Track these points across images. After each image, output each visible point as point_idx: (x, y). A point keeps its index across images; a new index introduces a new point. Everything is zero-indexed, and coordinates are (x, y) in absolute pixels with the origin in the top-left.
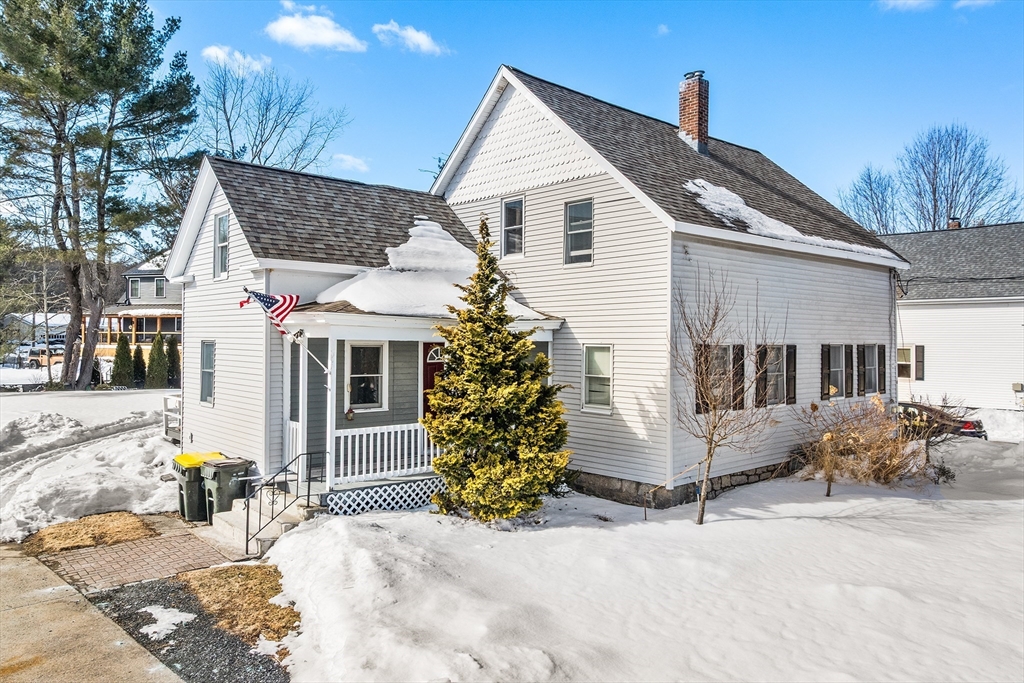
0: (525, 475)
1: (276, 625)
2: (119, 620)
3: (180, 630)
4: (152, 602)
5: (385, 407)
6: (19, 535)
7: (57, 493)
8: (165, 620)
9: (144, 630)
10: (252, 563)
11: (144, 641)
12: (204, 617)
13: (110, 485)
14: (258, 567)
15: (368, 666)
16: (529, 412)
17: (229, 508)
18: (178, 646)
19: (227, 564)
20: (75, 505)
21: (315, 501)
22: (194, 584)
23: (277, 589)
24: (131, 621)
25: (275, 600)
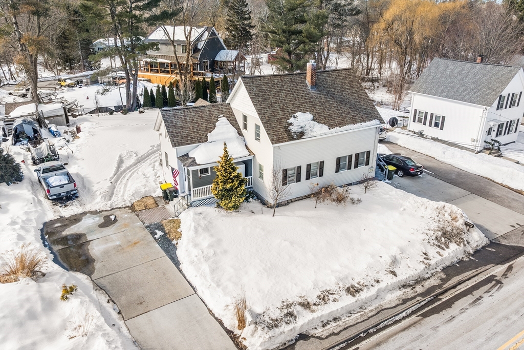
0: (233, 203)
1: (177, 237)
2: (151, 233)
3: (161, 236)
4: (157, 229)
5: (210, 174)
6: (130, 205)
7: (136, 192)
8: (159, 234)
9: (155, 236)
10: (176, 218)
11: (155, 238)
12: (166, 234)
13: (147, 189)
14: (177, 220)
15: (187, 251)
16: (235, 189)
17: (173, 200)
18: (160, 241)
19: (171, 218)
20: (140, 195)
21: (189, 204)
22: (164, 224)
23: (179, 227)
24: (153, 234)
25: (179, 230)
